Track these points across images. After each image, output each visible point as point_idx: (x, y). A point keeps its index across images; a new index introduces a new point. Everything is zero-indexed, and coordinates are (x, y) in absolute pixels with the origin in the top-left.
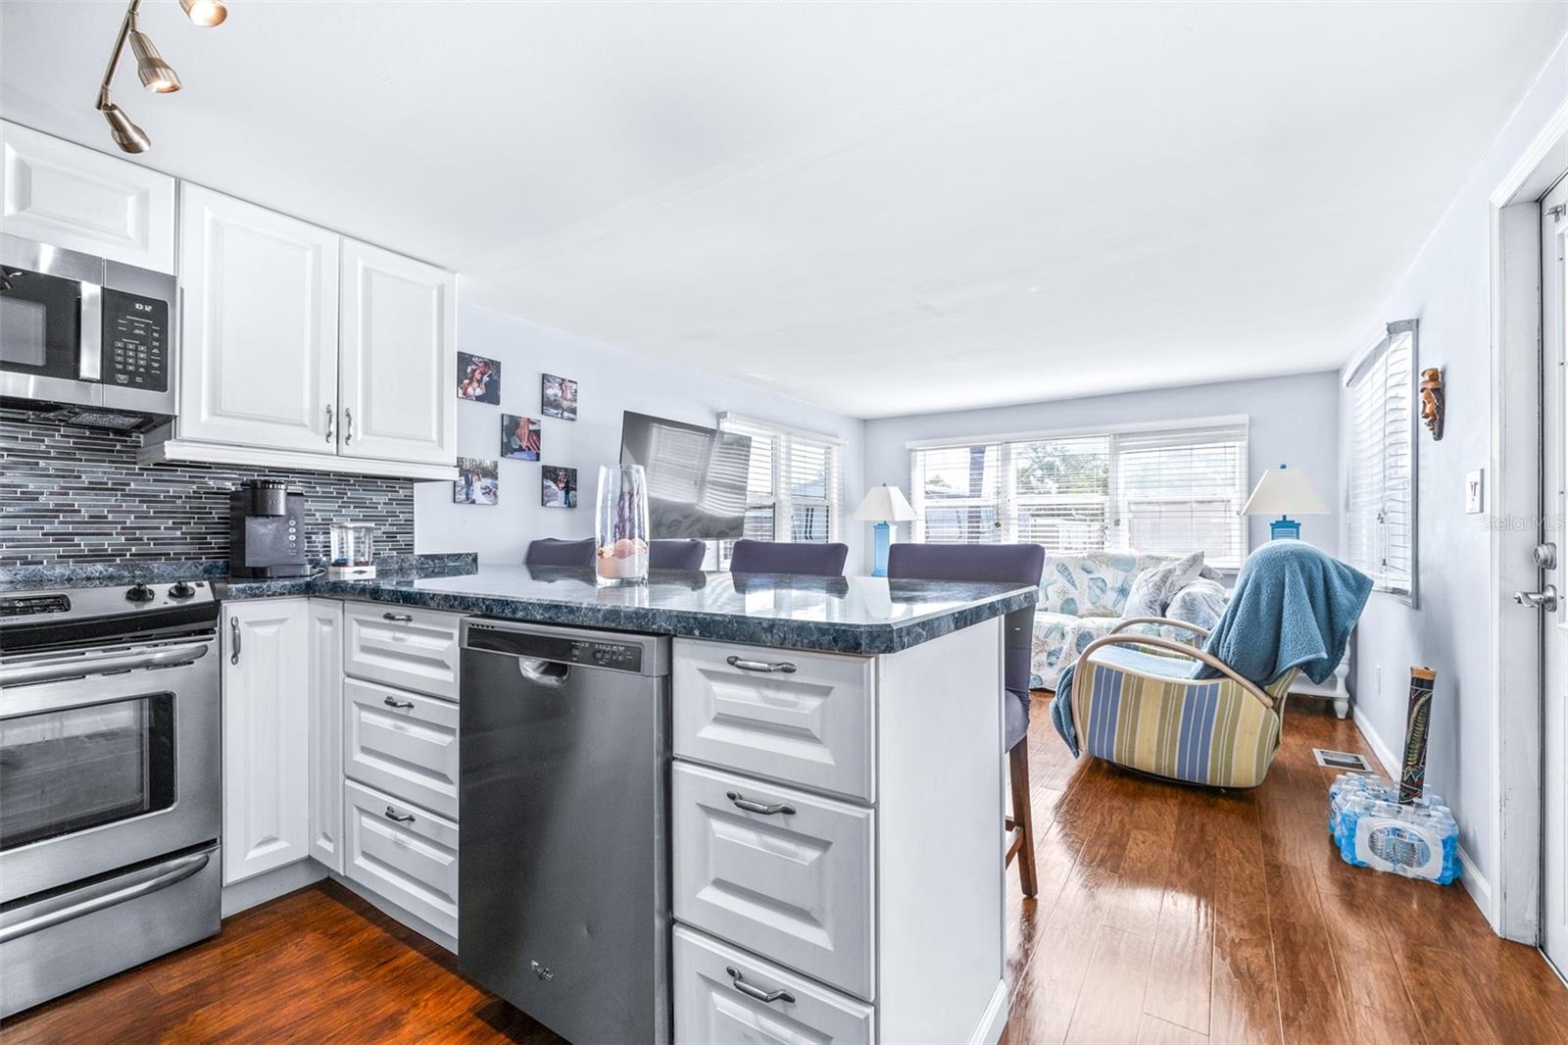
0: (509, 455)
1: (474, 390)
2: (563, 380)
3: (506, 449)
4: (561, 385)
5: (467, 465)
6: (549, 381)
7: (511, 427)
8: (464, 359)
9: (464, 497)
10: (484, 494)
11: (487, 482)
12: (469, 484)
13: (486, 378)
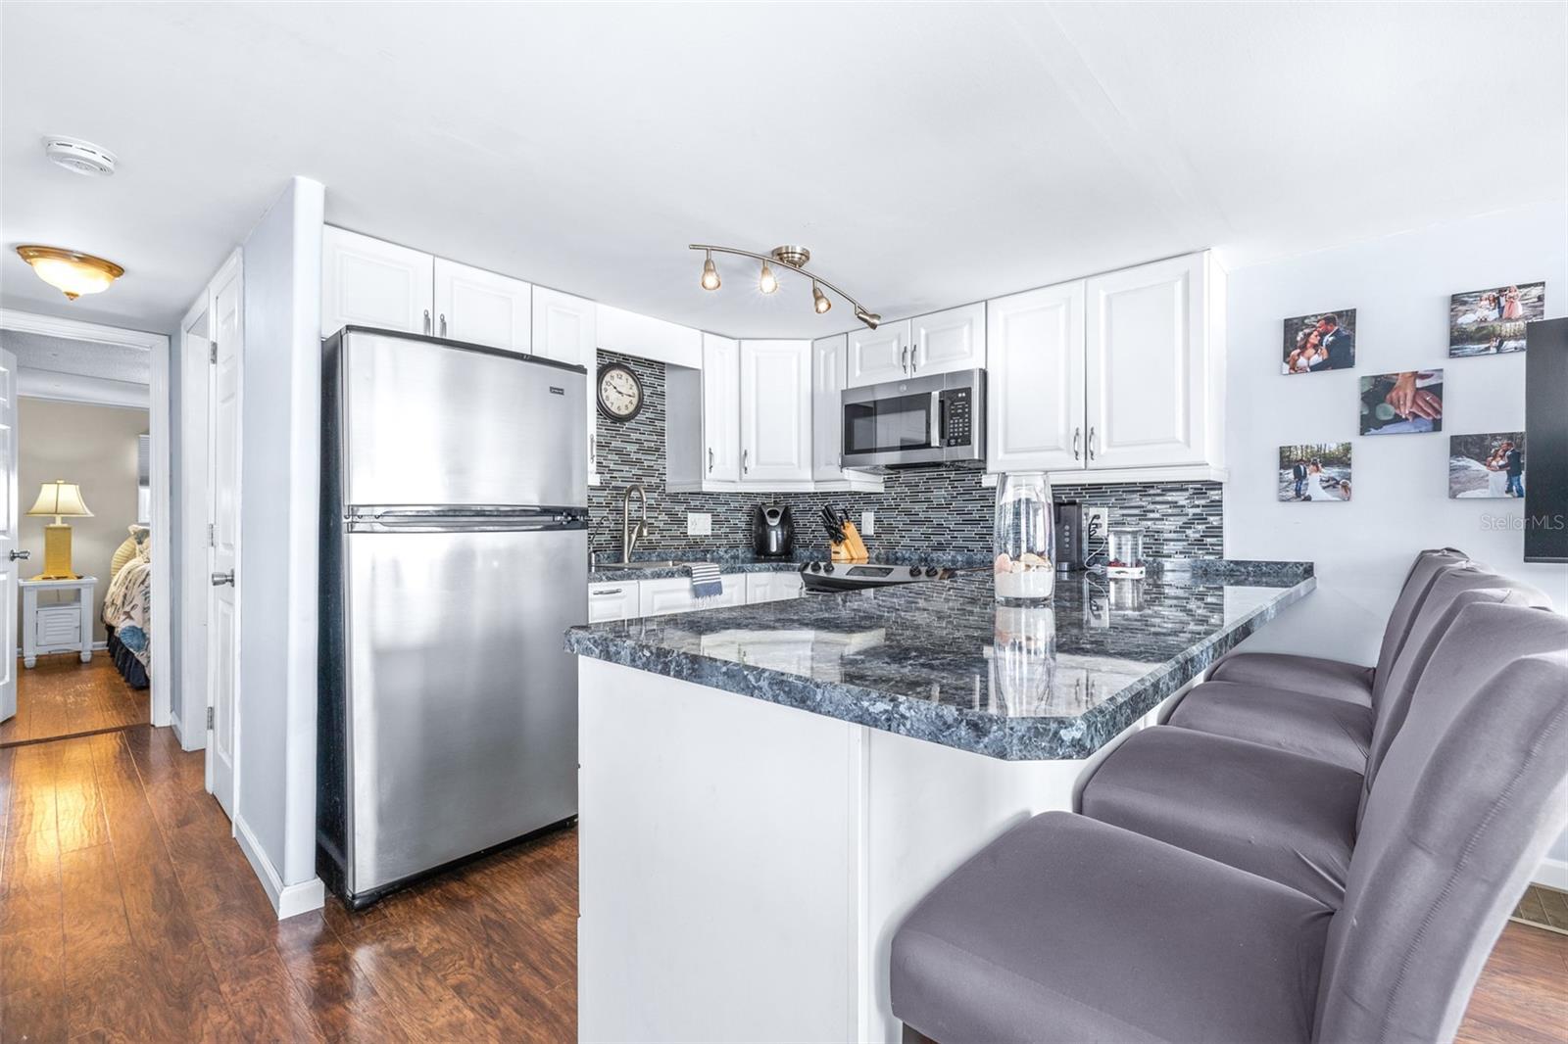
0: (1373, 431)
1: (1309, 359)
2: (1501, 291)
3: (1369, 423)
4: (1496, 300)
5: (1298, 454)
6: (1465, 303)
7: (1378, 393)
8: (1291, 327)
9: (1292, 493)
10: (1324, 488)
11: (1333, 472)
12: (1300, 477)
13: (1329, 338)
